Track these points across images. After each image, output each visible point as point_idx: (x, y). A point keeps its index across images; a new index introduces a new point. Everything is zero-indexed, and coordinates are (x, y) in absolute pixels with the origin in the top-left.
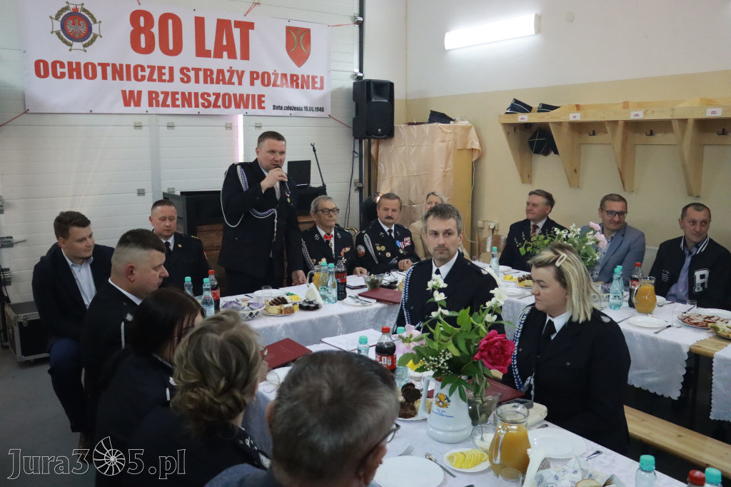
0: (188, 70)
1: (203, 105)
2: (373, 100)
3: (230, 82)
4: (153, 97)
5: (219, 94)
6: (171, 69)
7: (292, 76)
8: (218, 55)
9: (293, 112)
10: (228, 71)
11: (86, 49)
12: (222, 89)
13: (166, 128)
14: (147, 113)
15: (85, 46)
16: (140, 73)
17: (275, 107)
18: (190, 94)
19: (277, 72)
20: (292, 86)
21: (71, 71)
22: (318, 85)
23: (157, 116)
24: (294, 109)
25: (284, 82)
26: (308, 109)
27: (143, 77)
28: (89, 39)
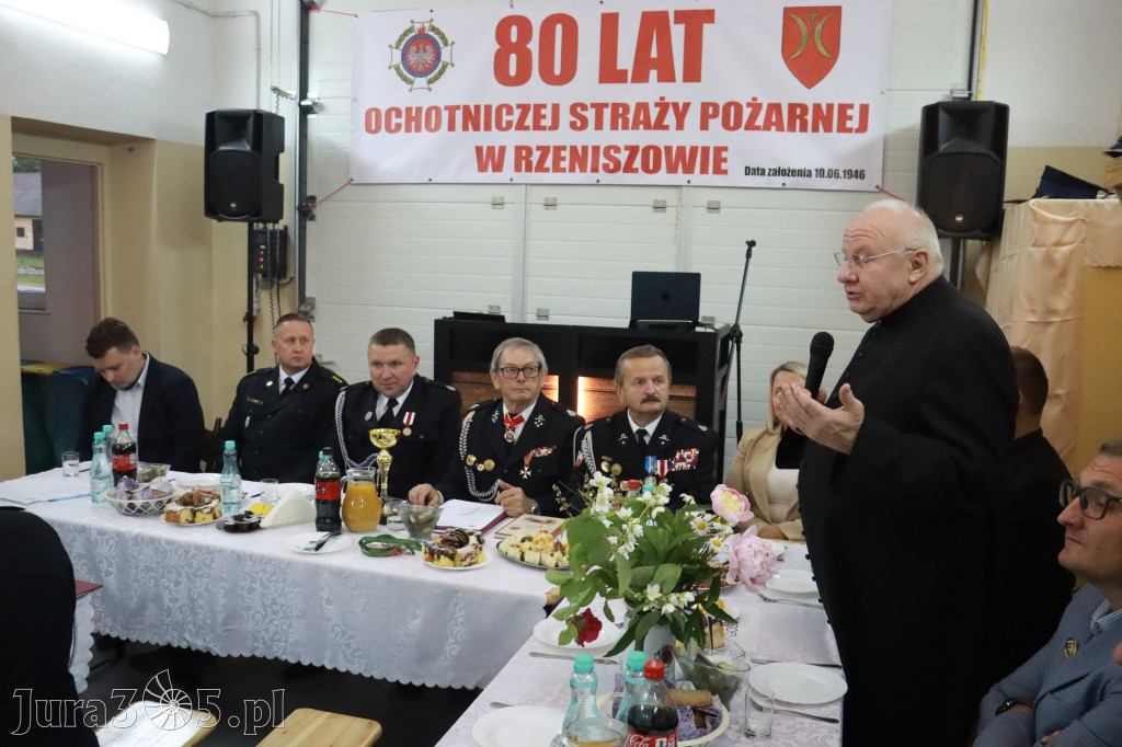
0: (584, 107)
1: (606, 167)
2: (943, 147)
3: (660, 125)
4: (523, 154)
5: (637, 147)
6: (556, 108)
7: (792, 107)
8: (640, 76)
9: (789, 181)
10: (656, 105)
11: (431, 86)
12: (642, 137)
13: (542, 207)
14: (511, 184)
16: (505, 118)
17: (748, 171)
18: (585, 149)
19: (759, 101)
20: (792, 128)
21: (408, 121)
22: (854, 124)
23: (529, 187)
24: (793, 173)
25: (774, 120)
26: (826, 174)
27: (509, 124)
28: (437, 71)
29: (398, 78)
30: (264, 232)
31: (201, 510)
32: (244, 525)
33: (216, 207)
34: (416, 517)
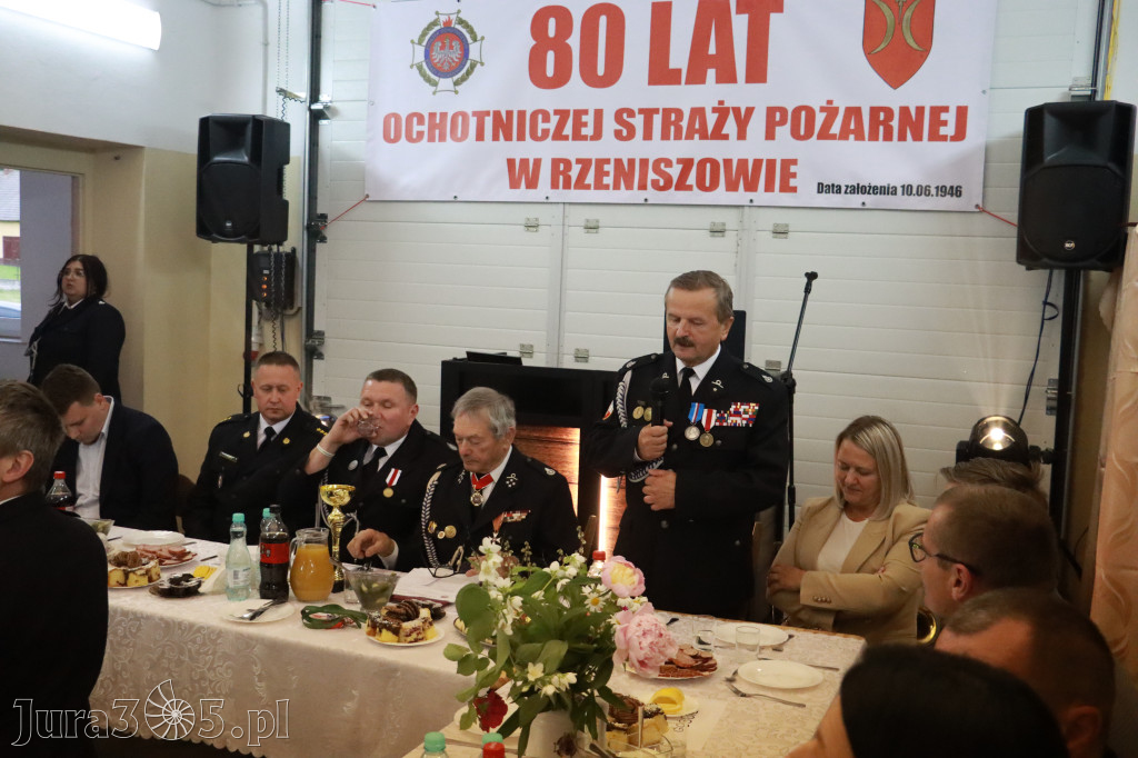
0: (631, 113)
1: (655, 184)
2: (1049, 158)
3: (718, 134)
4: (560, 168)
5: (692, 160)
6: (599, 114)
7: (874, 111)
8: (696, 76)
9: (870, 199)
10: (715, 110)
11: (458, 88)
12: (697, 149)
13: (582, 230)
14: (547, 202)
15: (456, 83)
16: (541, 126)
17: (821, 188)
18: (631, 162)
19: (835, 105)
20: (874, 137)
21: (432, 128)
22: (949, 130)
23: (567, 207)
24: (874, 190)
25: (852, 127)
26: (914, 191)
27: (545, 132)
28: (464, 71)
29: (422, 79)
30: (268, 255)
31: (134, 572)
32: (182, 590)
33: (209, 226)
34: (369, 586)
